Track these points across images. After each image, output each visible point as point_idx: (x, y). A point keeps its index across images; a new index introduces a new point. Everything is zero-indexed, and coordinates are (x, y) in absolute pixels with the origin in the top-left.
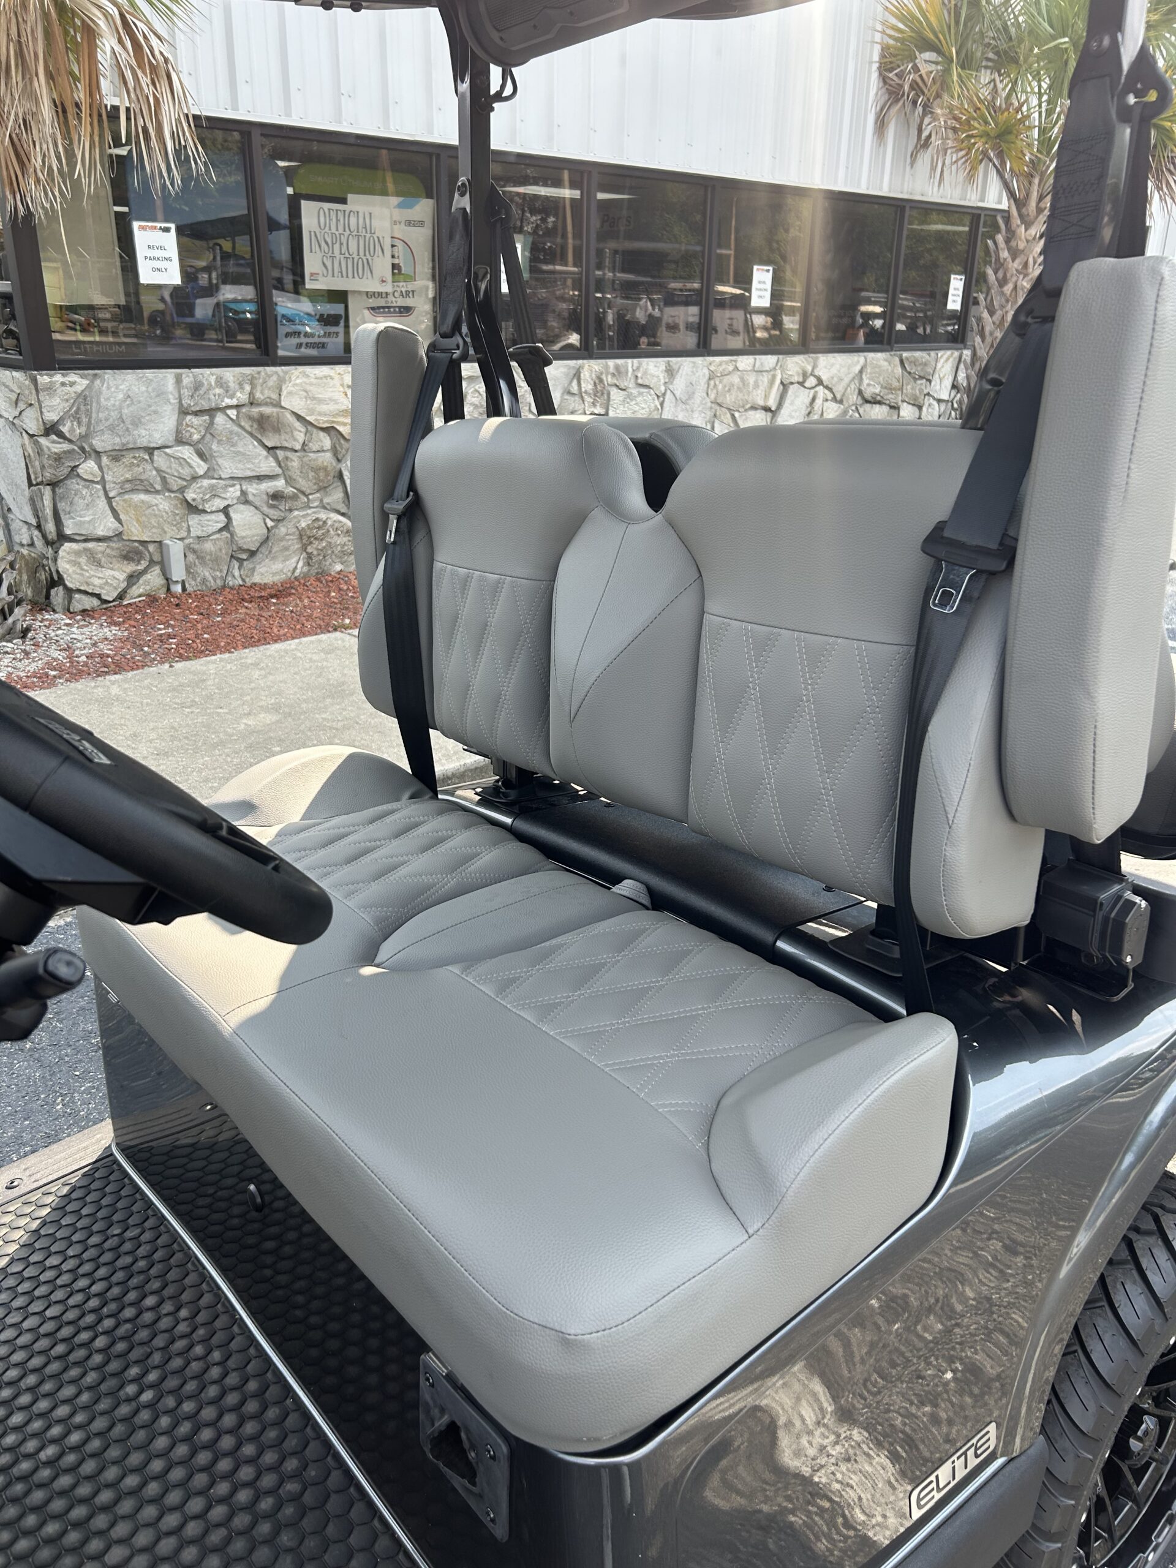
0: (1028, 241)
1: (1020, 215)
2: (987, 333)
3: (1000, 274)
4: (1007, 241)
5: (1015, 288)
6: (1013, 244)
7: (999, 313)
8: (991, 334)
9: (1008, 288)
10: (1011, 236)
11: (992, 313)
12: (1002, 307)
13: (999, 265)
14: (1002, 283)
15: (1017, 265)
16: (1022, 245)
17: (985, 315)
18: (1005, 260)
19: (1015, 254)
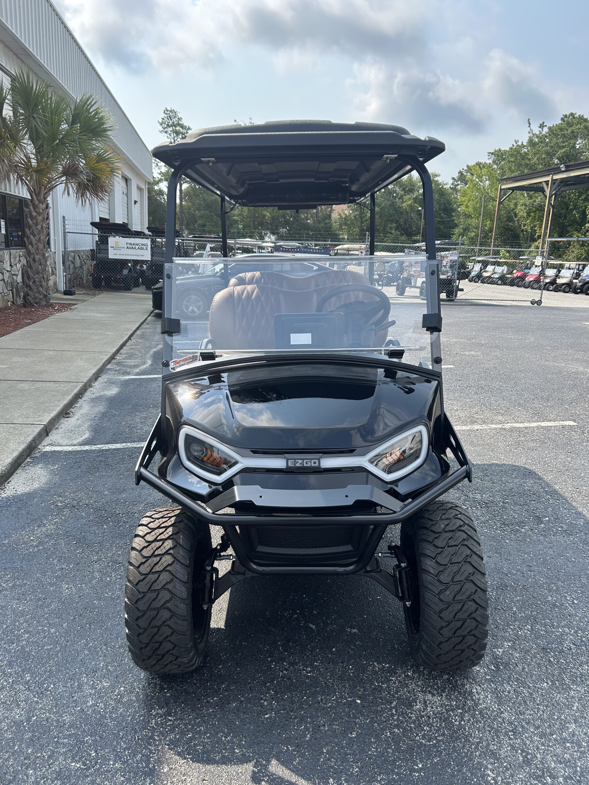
0: (43, 210)
1: (38, 200)
2: (34, 244)
3: (34, 221)
4: (34, 209)
5: (42, 227)
6: (37, 210)
7: (37, 237)
8: (36, 244)
9: (39, 227)
10: (35, 207)
11: (34, 236)
12: (39, 234)
13: (32, 218)
14: (37, 224)
15: (40, 218)
16: (41, 211)
17: (32, 237)
18: (36, 216)
19: (39, 214)
